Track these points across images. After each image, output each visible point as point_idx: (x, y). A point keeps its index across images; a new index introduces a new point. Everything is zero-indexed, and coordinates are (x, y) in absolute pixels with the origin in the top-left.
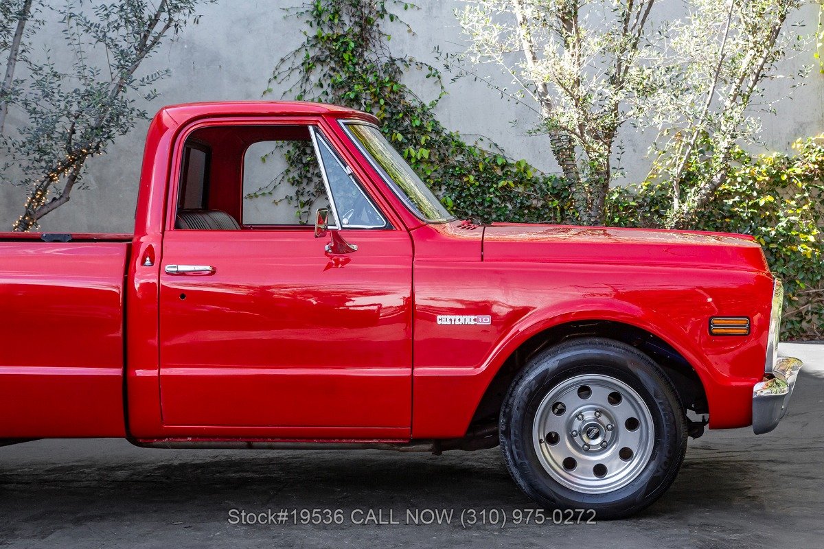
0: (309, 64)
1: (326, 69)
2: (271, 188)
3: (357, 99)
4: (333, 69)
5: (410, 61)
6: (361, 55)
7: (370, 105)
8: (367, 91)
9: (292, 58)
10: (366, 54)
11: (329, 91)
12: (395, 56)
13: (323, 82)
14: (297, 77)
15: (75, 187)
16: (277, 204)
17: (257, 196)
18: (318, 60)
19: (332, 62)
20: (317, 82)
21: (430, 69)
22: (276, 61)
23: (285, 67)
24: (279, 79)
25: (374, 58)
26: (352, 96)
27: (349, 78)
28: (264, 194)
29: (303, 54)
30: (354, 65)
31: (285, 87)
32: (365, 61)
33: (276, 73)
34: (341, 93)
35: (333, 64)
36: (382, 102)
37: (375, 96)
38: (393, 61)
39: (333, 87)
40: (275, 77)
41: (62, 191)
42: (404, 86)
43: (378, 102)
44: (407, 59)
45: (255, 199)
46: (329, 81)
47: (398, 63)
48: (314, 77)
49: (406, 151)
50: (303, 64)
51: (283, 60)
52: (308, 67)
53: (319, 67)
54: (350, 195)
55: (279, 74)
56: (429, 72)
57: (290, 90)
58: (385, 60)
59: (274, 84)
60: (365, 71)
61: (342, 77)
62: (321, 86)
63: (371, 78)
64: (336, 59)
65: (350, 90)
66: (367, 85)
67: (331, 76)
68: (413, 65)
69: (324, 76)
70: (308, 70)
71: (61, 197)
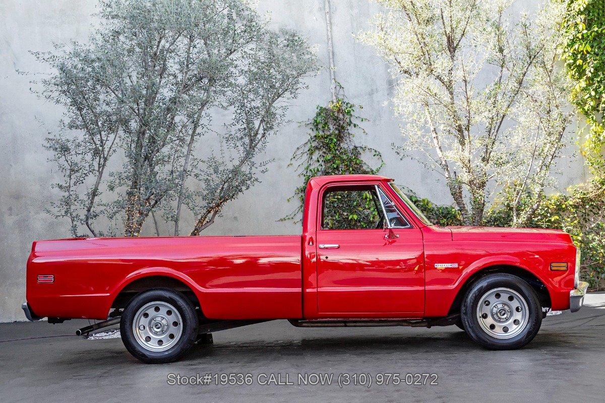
0: (312, 150)
1: (321, 153)
2: (292, 216)
3: (337, 168)
4: (325, 153)
5: (365, 148)
6: (339, 145)
7: (344, 171)
8: (343, 164)
9: (303, 148)
10: (341, 144)
11: (323, 164)
12: (357, 145)
13: (319, 159)
14: (305, 157)
15: (217, 215)
16: (295, 224)
17: (285, 220)
18: (316, 148)
19: (324, 149)
20: (316, 159)
21: (376, 151)
22: (295, 149)
23: (299, 152)
24: (296, 158)
25: (346, 146)
26: (335, 166)
27: (333, 157)
28: (289, 218)
29: (309, 145)
30: (336, 150)
31: (299, 162)
32: (341, 148)
33: (295, 155)
34: (329, 165)
35: (324, 150)
36: (351, 169)
37: (347, 166)
38: (356, 148)
39: (325, 162)
40: (294, 158)
41: (210, 218)
42: (362, 161)
43: (349, 169)
44: (363, 147)
45: (284, 221)
46: (322, 159)
47: (359, 149)
48: (315, 157)
49: (364, 195)
50: (309, 150)
51: (298, 148)
52: (311, 152)
53: (317, 152)
54: (335, 218)
55: (296, 155)
56: (375, 153)
57: (302, 164)
58: (352, 147)
59: (293, 161)
60: (342, 153)
61: (329, 157)
62: (318, 161)
63: (345, 157)
64: (326, 147)
65: (334, 163)
66: (343, 161)
67: (324, 156)
68: (367, 149)
69: (320, 156)
70: (311, 154)
71: (210, 221)
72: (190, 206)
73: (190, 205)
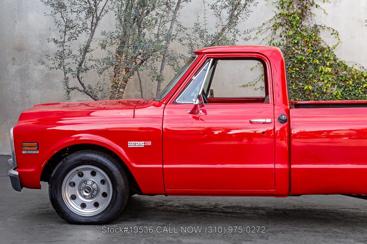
0: (276, 26)
1: (284, 29)
2: (254, 83)
3: (297, 44)
4: (287, 29)
5: (324, 26)
6: (301, 23)
7: (303, 46)
8: (304, 40)
9: (269, 23)
10: (303, 22)
11: (285, 39)
12: (317, 24)
13: (282, 35)
14: (270, 32)
16: (256, 90)
17: (247, 86)
18: (281, 25)
19: (287, 26)
20: (279, 34)
21: (333, 30)
22: (261, 24)
23: (264, 27)
24: (261, 33)
25: (307, 24)
26: (296, 41)
27: (295, 33)
28: (251, 85)
29: (273, 22)
30: (297, 27)
31: (264, 36)
32: (302, 26)
33: (260, 30)
34: (290, 40)
35: (287, 27)
36: (310, 45)
37: (307, 42)
38: (316, 26)
39: (286, 37)
40: (260, 32)
42: (320, 38)
43: (308, 45)
44: (323, 25)
45: (246, 87)
46: (285, 34)
47: (318, 27)
48: (279, 32)
49: (320, 68)
50: (273, 26)
51: (264, 24)
52: (275, 27)
53: (280, 28)
54: (291, 87)
55: (262, 30)
56: (333, 32)
57: (266, 38)
58: (312, 25)
59: (259, 36)
60: (302, 30)
61: (291, 33)
62: (281, 36)
63: (305, 34)
64: (289, 24)
65: (295, 39)
66: (303, 37)
67: (286, 32)
68: (326, 28)
69: (283, 32)
70: (275, 29)
72: (175, 68)
73: (175, 66)
